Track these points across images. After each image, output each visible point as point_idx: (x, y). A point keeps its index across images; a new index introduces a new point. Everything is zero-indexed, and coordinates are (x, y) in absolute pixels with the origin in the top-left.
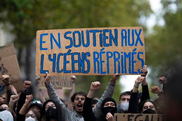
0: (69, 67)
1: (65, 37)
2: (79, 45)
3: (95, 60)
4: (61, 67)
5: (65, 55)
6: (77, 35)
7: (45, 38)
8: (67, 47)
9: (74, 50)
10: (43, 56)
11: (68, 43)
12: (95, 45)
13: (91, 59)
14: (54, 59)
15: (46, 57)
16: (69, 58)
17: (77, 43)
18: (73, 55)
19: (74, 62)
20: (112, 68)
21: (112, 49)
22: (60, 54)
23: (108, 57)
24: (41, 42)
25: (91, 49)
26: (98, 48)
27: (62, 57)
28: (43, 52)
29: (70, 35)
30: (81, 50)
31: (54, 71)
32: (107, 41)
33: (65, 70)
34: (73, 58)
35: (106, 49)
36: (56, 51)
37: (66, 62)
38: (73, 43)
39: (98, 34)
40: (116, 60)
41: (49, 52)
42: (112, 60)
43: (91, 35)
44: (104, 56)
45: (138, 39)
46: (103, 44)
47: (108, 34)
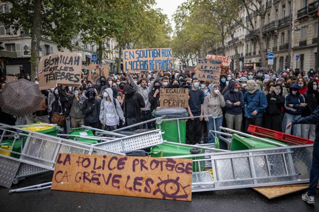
0: (138, 67)
1: (136, 53)
2: (143, 57)
3: (150, 64)
4: (135, 67)
5: (136, 62)
6: (141, 52)
7: (126, 54)
8: (137, 58)
9: (140, 59)
10: (126, 62)
11: (138, 56)
12: (150, 57)
13: (148, 63)
14: (132, 64)
15: (128, 63)
16: (138, 63)
17: (142, 56)
18: (140, 62)
19: (141, 65)
20: (158, 67)
21: (158, 58)
22: (135, 61)
23: (156, 63)
24: (125, 56)
25: (148, 59)
26: (151, 58)
27: (135, 63)
28: (126, 60)
29: (139, 52)
30: (144, 59)
31: (132, 69)
32: (156, 55)
33: (137, 69)
34: (140, 63)
35: (155, 59)
36: (133, 60)
37: (137, 65)
38: (140, 56)
39: (151, 52)
40: (160, 63)
41: (129, 60)
42: (158, 64)
43: (148, 52)
44: (154, 62)
45: (170, 53)
46: (153, 56)
47: (155, 52)
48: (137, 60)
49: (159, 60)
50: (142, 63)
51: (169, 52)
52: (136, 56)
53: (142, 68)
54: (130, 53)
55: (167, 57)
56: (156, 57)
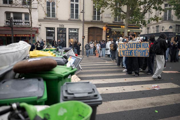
1: (127, 45)
3: (134, 52)
4: (125, 54)
5: (126, 50)
6: (129, 45)
8: (127, 48)
9: (129, 49)
13: (133, 52)
14: (123, 52)
15: (121, 51)
16: (127, 51)
17: (130, 47)
18: (128, 50)
19: (128, 53)
20: (139, 55)
22: (125, 50)
23: (138, 51)
24: (120, 47)
25: (133, 49)
26: (135, 49)
30: (131, 49)
31: (123, 55)
32: (138, 47)
34: (128, 52)
35: (138, 49)
37: (126, 53)
38: (128, 47)
39: (135, 44)
40: (140, 52)
41: (122, 49)
42: (139, 52)
43: (133, 44)
44: (137, 51)
45: (147, 46)
46: (137, 47)
47: (138, 44)
48: (126, 49)
49: (140, 50)
50: (129, 51)
51: (147, 45)
52: (126, 47)
53: (129, 54)
54: (123, 45)
55: (146, 48)
56: (138, 48)
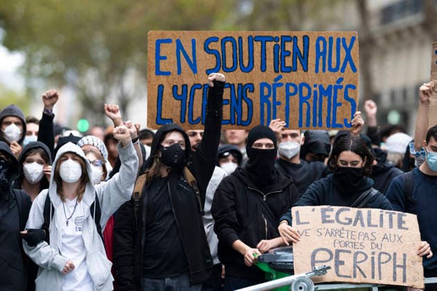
1: (207, 50)
2: (233, 69)
3: (264, 99)
4: (197, 112)
5: (205, 87)
6: (229, 46)
7: (165, 50)
8: (209, 72)
10: (161, 87)
11: (211, 62)
12: (263, 68)
13: (255, 97)
14: (183, 95)
17: (229, 64)
20: (294, 116)
21: (297, 77)
22: (196, 86)
23: (288, 95)
24: (159, 58)
25: (256, 77)
26: (270, 76)
27: (199, 93)
28: (163, 80)
29: (216, 46)
30: (237, 78)
31: (182, 119)
32: (289, 62)
35: (286, 78)
36: (189, 78)
38: (221, 64)
39: (270, 46)
40: (302, 100)
41: (174, 80)
42: (295, 100)
43: (257, 46)
44: (280, 93)
45: (348, 58)
46: (279, 66)
47: (289, 46)
49: (303, 85)
50: (227, 92)
51: (348, 51)
52: (206, 60)
53: (227, 114)
54: (179, 46)
55: (338, 75)
